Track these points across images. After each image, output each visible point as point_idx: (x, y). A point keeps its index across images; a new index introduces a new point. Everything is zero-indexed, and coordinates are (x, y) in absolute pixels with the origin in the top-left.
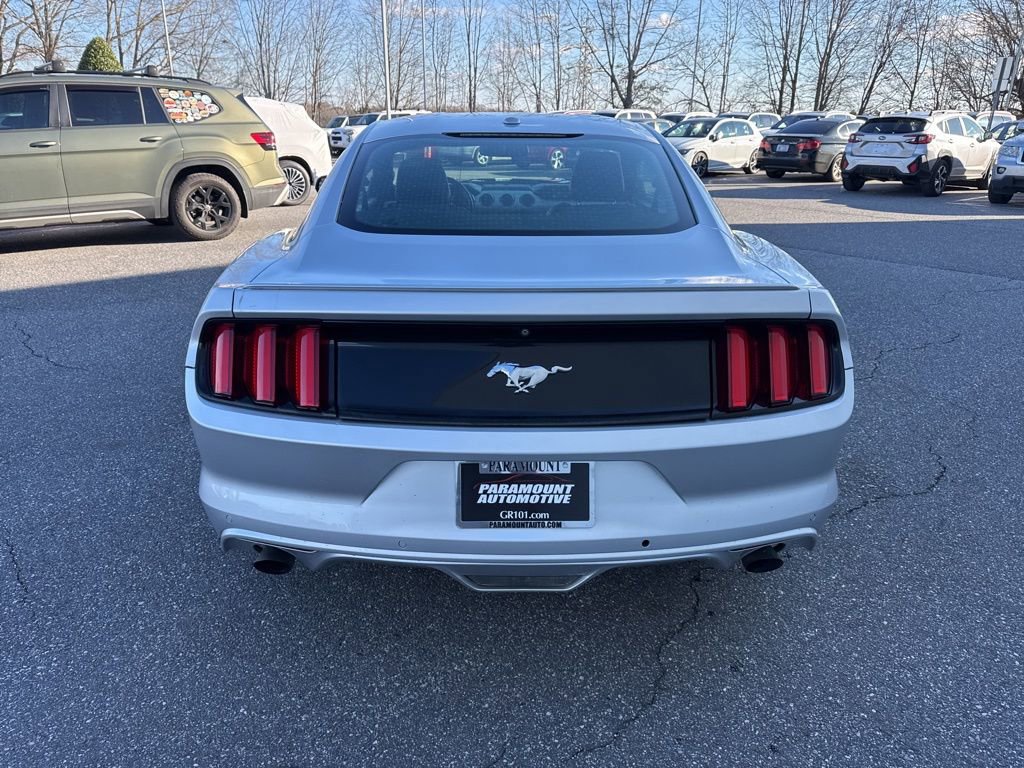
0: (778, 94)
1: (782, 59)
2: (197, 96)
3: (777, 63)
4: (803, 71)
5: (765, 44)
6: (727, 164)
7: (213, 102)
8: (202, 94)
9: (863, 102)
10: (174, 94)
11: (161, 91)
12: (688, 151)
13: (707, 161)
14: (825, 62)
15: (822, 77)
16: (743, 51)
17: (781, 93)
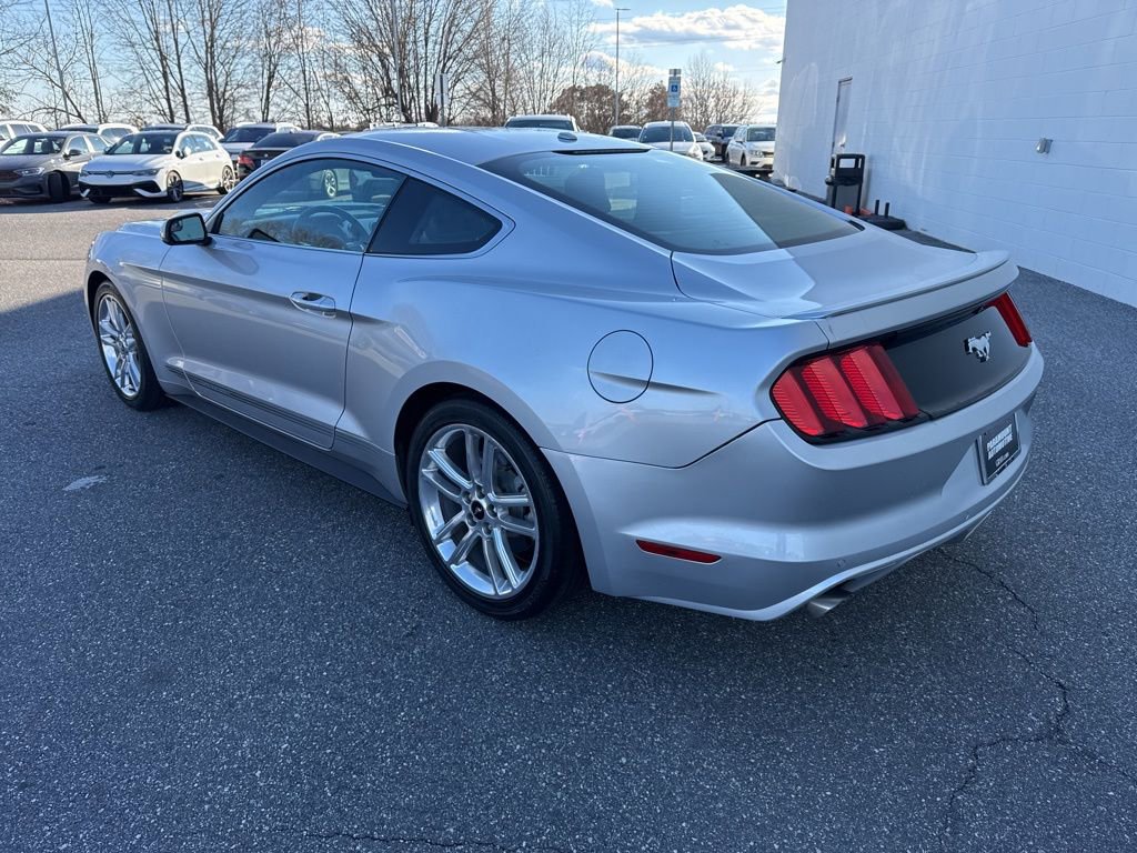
0: (164, 102)
1: (158, 61)
3: (154, 67)
4: (189, 77)
5: (133, 45)
6: (201, 185)
9: (263, 113)
12: (158, 170)
13: (181, 181)
14: (209, 67)
15: (211, 86)
16: (108, 51)
17: (168, 100)
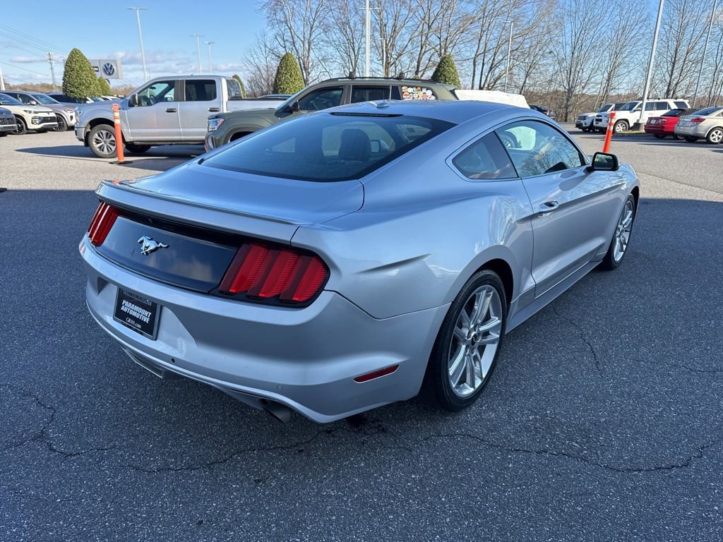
2: (424, 90)
7: (433, 95)
8: (427, 90)
10: (410, 90)
11: (403, 88)
